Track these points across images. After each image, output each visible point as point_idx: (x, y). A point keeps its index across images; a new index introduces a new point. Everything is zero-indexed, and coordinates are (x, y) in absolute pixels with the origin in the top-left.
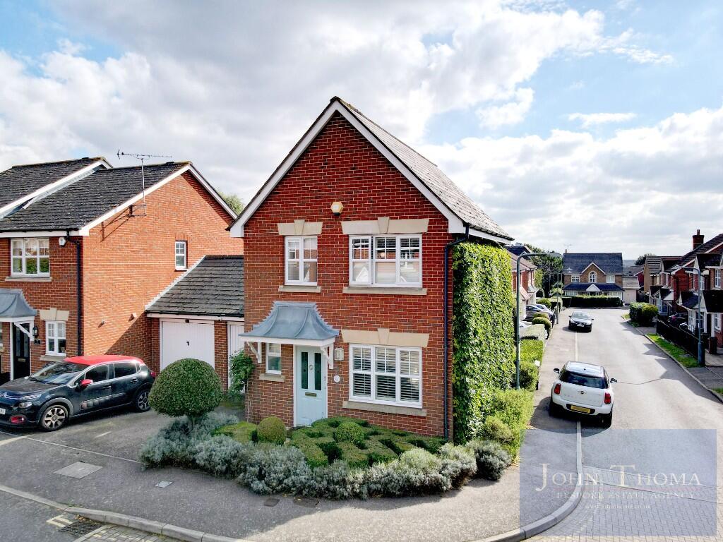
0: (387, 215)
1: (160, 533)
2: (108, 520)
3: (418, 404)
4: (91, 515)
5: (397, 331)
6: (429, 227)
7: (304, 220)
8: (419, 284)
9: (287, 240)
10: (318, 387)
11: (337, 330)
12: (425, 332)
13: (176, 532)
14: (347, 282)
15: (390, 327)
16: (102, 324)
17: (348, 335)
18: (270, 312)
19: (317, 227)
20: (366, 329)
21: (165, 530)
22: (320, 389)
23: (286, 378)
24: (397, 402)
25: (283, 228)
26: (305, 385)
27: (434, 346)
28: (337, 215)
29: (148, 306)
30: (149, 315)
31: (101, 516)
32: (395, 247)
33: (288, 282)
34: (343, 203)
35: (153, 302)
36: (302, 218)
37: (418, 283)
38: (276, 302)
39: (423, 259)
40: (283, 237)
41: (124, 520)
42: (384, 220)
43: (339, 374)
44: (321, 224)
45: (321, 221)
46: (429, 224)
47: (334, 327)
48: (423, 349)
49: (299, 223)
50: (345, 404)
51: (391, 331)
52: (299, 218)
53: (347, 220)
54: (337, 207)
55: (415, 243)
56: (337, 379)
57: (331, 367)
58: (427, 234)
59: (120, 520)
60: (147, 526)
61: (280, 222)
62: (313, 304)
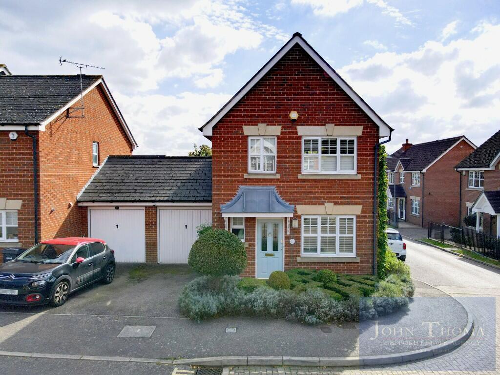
0: (332, 123)
1: (281, 364)
2: (225, 363)
3: (353, 254)
4: (204, 362)
5: (339, 204)
6: (363, 132)
7: (266, 124)
8: (355, 171)
9: (249, 139)
10: (276, 248)
11: (293, 206)
12: (359, 204)
13: (296, 361)
14: (300, 171)
15: (334, 202)
16: (52, 211)
17: (301, 209)
18: (236, 194)
19: (277, 130)
20: (316, 204)
21: (285, 361)
22: (277, 250)
23: (250, 244)
24: (338, 254)
25: (247, 130)
26: (264, 248)
27: (365, 213)
28: (294, 121)
29: (78, 197)
30: (80, 204)
31: (217, 361)
32: (335, 145)
33: (251, 170)
34: (298, 113)
35: (81, 193)
36: (264, 122)
37: (353, 171)
38: (241, 187)
39: (358, 154)
40: (247, 136)
41: (242, 361)
42: (330, 126)
43: (293, 238)
44: (280, 127)
45: (280, 125)
46: (363, 130)
47: (290, 204)
48: (357, 216)
49: (262, 126)
50: (299, 259)
51: (335, 204)
52: (262, 122)
53: (302, 125)
54: (294, 115)
55: (351, 142)
56: (292, 241)
57: (288, 233)
58: (362, 137)
59: (239, 360)
60: (267, 361)
61: (245, 125)
62: (273, 187)
